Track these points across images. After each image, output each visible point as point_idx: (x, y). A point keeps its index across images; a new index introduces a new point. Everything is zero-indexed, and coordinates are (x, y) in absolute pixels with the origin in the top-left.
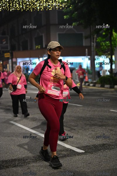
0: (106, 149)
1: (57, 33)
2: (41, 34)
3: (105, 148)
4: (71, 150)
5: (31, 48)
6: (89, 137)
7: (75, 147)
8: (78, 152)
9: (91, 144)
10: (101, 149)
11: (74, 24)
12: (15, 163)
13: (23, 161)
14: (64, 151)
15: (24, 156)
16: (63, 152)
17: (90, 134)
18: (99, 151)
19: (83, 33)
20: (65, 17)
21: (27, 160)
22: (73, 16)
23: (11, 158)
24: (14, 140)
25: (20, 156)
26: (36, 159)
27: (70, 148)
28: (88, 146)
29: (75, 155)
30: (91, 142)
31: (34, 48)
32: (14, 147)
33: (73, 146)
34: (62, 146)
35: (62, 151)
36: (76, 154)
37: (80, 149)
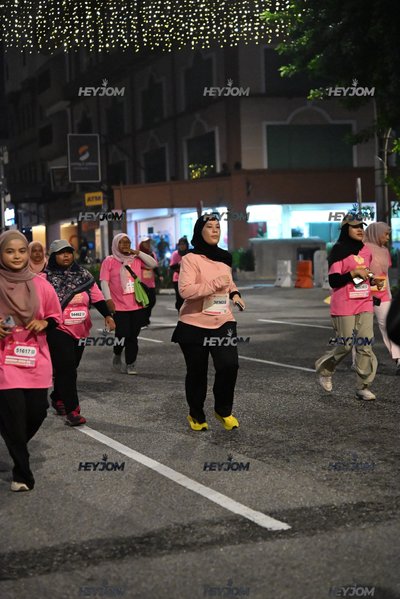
0: (364, 522)
1: (265, 124)
2: (208, 130)
3: (360, 517)
4: (245, 521)
5: (177, 177)
6: (319, 481)
7: (261, 511)
8: (266, 529)
9: (320, 501)
10: (345, 521)
11: (314, 94)
12: (52, 562)
13: (80, 553)
14: (220, 523)
15: (85, 538)
16: (217, 529)
17: (324, 468)
18: (340, 525)
19: (353, 123)
20: (283, 70)
21: (91, 550)
22: (309, 66)
23: (42, 543)
24: (67, 485)
25: (74, 537)
26: (122, 548)
27: (244, 515)
28: (305, 509)
29: (254, 539)
30: (319, 495)
31: (186, 177)
32: (60, 509)
33: (255, 509)
34: (219, 506)
35: (212, 523)
36: (258, 536)
37: (276, 518)
